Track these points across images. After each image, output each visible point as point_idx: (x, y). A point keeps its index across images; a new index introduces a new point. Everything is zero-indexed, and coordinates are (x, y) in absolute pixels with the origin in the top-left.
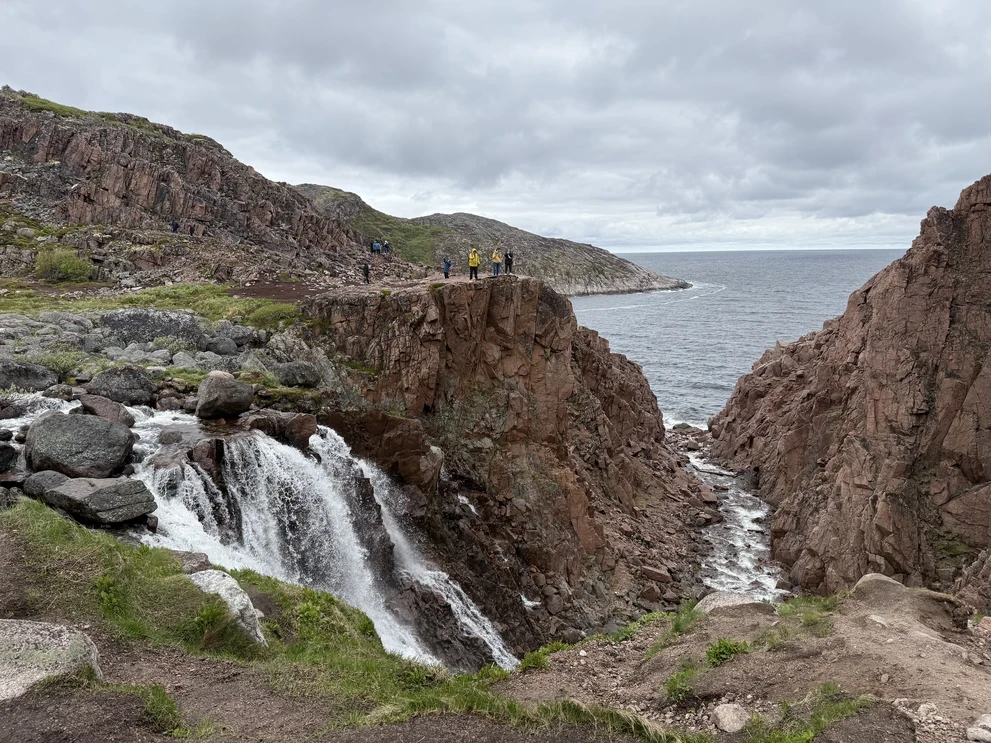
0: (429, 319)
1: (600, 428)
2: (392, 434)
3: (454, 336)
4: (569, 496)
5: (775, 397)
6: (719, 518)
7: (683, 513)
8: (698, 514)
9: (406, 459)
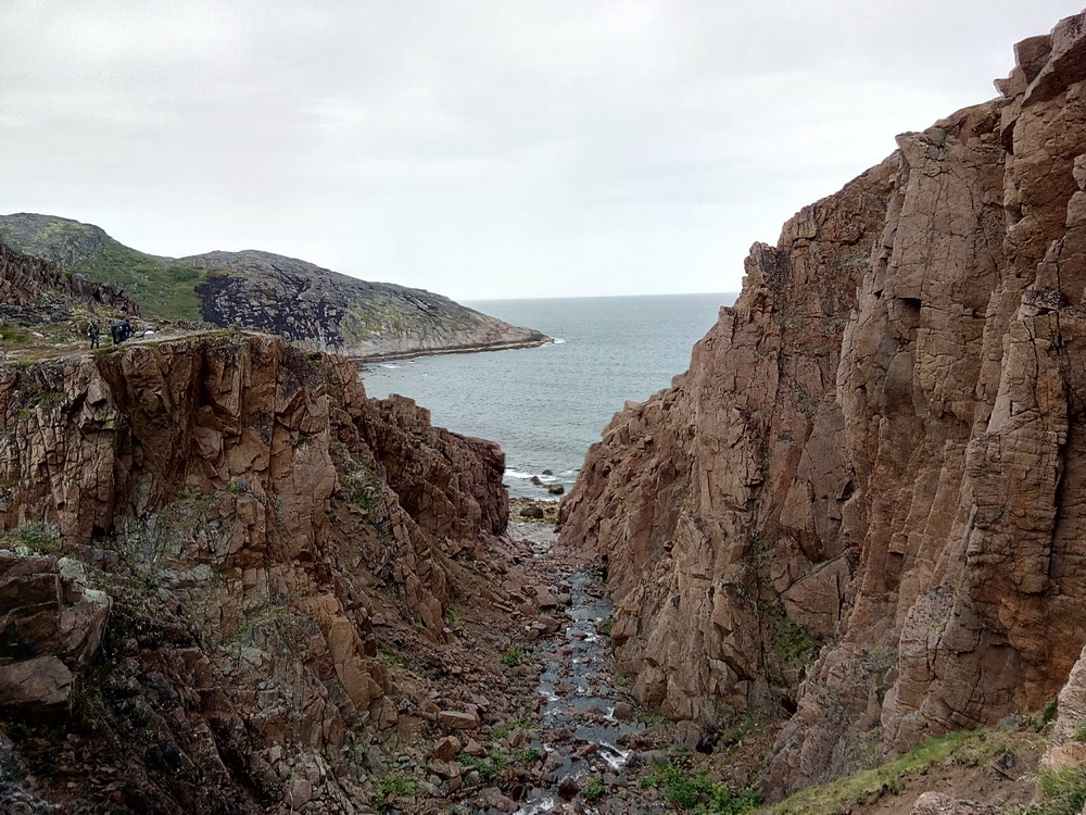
0: (92, 400)
1: (396, 529)
3: (144, 421)
4: (329, 634)
5: (624, 468)
6: (556, 627)
7: (513, 626)
8: (530, 625)
9: (30, 619)
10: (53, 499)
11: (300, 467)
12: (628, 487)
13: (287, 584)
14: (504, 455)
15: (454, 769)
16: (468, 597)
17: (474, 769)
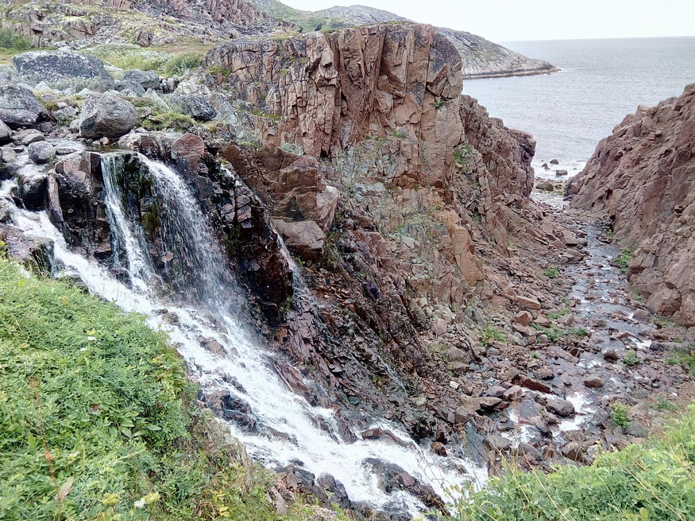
0: (324, 63)
1: (481, 179)
2: (288, 170)
3: (349, 84)
4: (453, 236)
5: (634, 154)
6: (580, 258)
7: (549, 254)
8: (562, 254)
9: (303, 195)
10: (300, 130)
11: (439, 123)
12: (636, 168)
13: (428, 201)
14: (535, 142)
15: (531, 331)
16: (518, 232)
17: (544, 333)
